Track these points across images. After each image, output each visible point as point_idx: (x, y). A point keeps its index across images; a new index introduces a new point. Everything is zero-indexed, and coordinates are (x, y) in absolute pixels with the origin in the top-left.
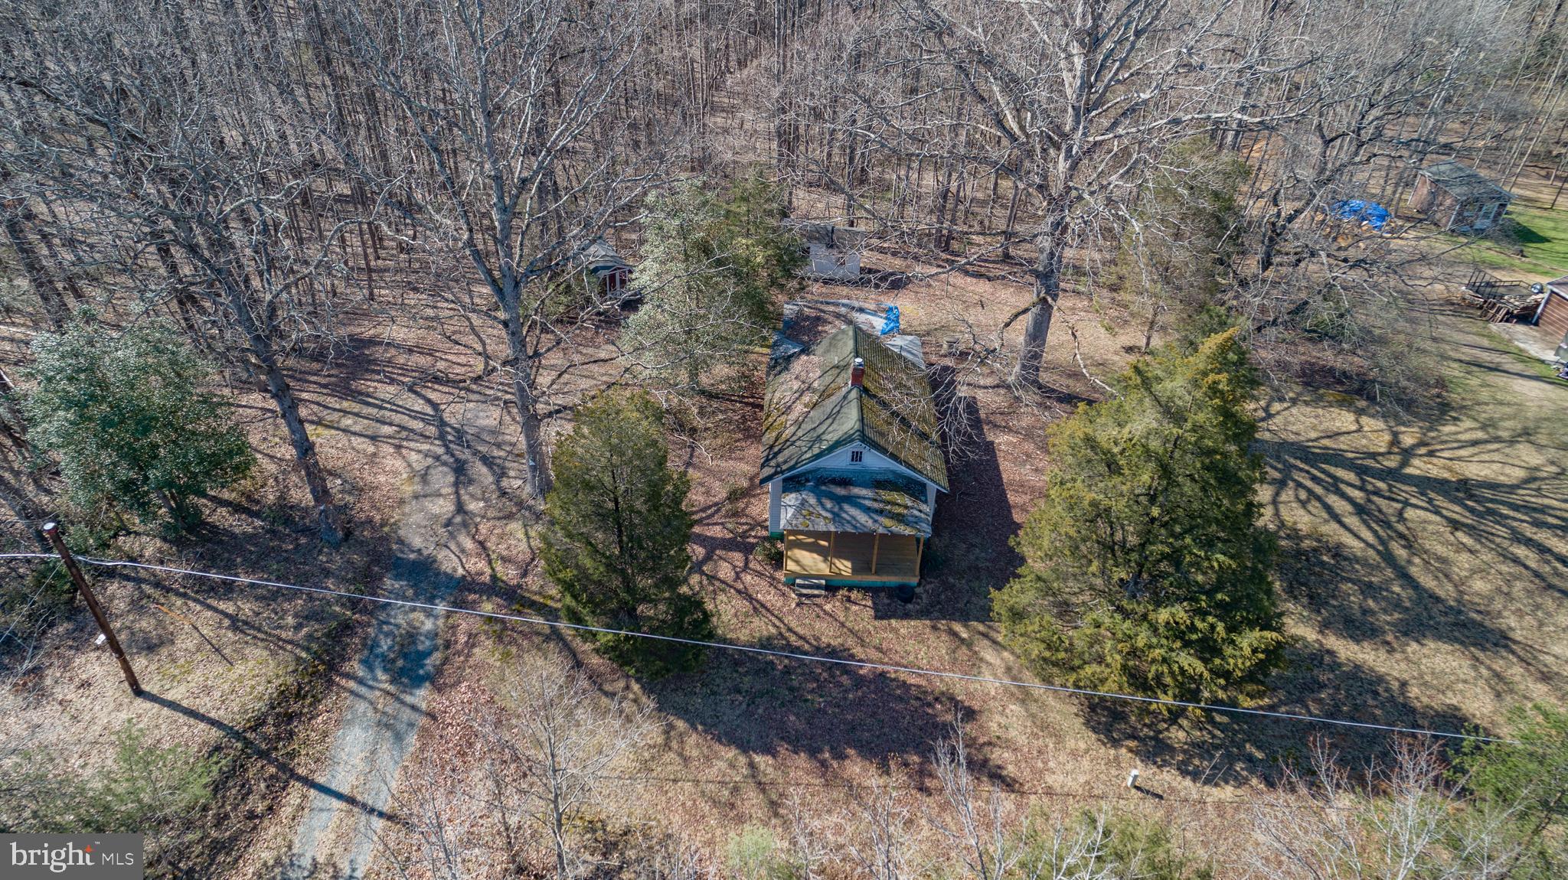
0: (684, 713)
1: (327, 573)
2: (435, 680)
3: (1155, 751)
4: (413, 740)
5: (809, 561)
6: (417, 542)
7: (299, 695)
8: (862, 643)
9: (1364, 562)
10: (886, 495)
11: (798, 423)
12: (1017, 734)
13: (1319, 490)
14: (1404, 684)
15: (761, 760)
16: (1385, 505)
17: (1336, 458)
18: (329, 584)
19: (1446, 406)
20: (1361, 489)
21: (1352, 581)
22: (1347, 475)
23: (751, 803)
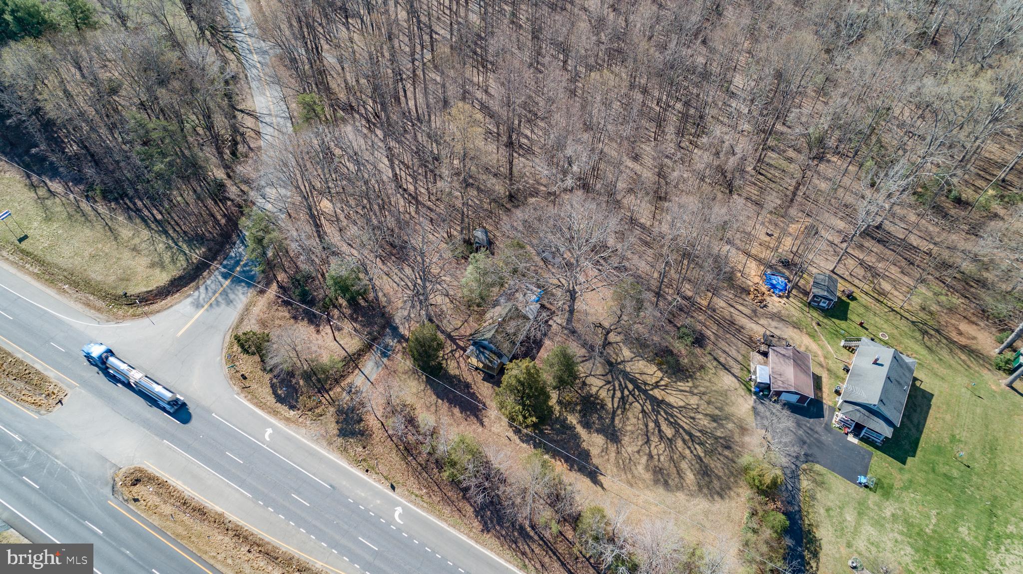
0: (430, 385)
1: (376, 323)
2: (388, 357)
3: (517, 431)
4: (380, 368)
5: (474, 361)
6: (397, 321)
7: (363, 351)
8: (475, 384)
9: (607, 411)
10: (492, 355)
11: (484, 327)
12: (493, 417)
13: (617, 388)
14: (584, 441)
15: (440, 401)
16: (631, 399)
17: (633, 381)
18: (376, 326)
19: (691, 376)
20: (630, 392)
21: (598, 414)
22: (631, 387)
23: (433, 409)
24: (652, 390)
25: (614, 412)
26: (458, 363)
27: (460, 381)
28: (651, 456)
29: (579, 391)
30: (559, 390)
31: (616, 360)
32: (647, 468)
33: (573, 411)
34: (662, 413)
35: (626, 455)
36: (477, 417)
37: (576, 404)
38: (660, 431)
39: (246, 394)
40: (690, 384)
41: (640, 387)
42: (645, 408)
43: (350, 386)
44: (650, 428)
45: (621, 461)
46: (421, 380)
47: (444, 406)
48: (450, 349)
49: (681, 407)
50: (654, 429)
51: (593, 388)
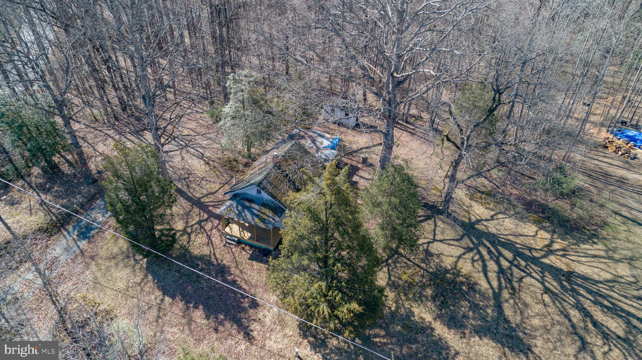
0: (155, 275)
1: (80, 193)
2: (90, 239)
4: (72, 257)
5: (234, 230)
7: (45, 232)
8: (237, 267)
9: (483, 295)
10: (264, 210)
12: (268, 320)
13: (487, 257)
14: (457, 354)
15: (168, 299)
16: (517, 273)
17: (509, 246)
18: (78, 197)
19: (596, 236)
20: (510, 262)
21: (469, 301)
22: (508, 254)
23: (152, 314)
24: (544, 256)
25: (497, 296)
26: (209, 237)
27: (210, 263)
29: (423, 265)
30: (388, 265)
31: (470, 219)
33: (420, 298)
34: (582, 291)
36: (238, 322)
37: (424, 287)
38: (596, 324)
40: (600, 246)
41: (522, 253)
42: (546, 284)
44: (575, 320)
46: (138, 267)
47: (174, 308)
48: (197, 219)
49: (607, 281)
50: (583, 321)
51: (444, 258)
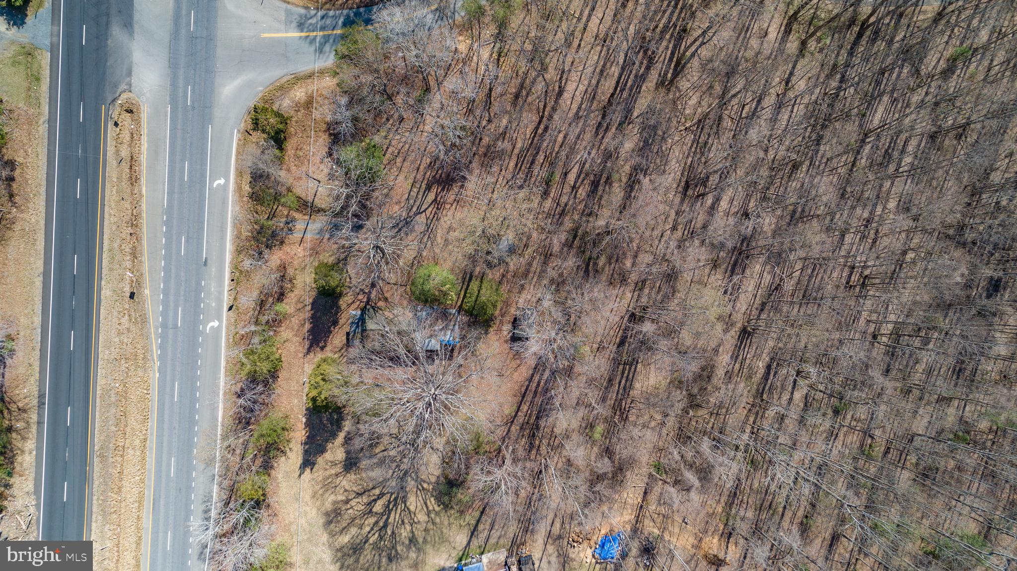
4: (318, 236)
6: (368, 223)
7: (324, 212)
8: (340, 329)
14: (333, 443)
15: (309, 307)
19: (446, 506)
23: (300, 306)
24: (413, 479)
25: (372, 457)
26: (353, 302)
27: (336, 314)
28: (347, 502)
32: (335, 502)
35: (338, 482)
36: (311, 346)
38: (375, 500)
39: (242, 139)
42: (391, 480)
43: (293, 220)
45: (330, 480)
47: (307, 313)
49: (408, 509)
50: (374, 495)
